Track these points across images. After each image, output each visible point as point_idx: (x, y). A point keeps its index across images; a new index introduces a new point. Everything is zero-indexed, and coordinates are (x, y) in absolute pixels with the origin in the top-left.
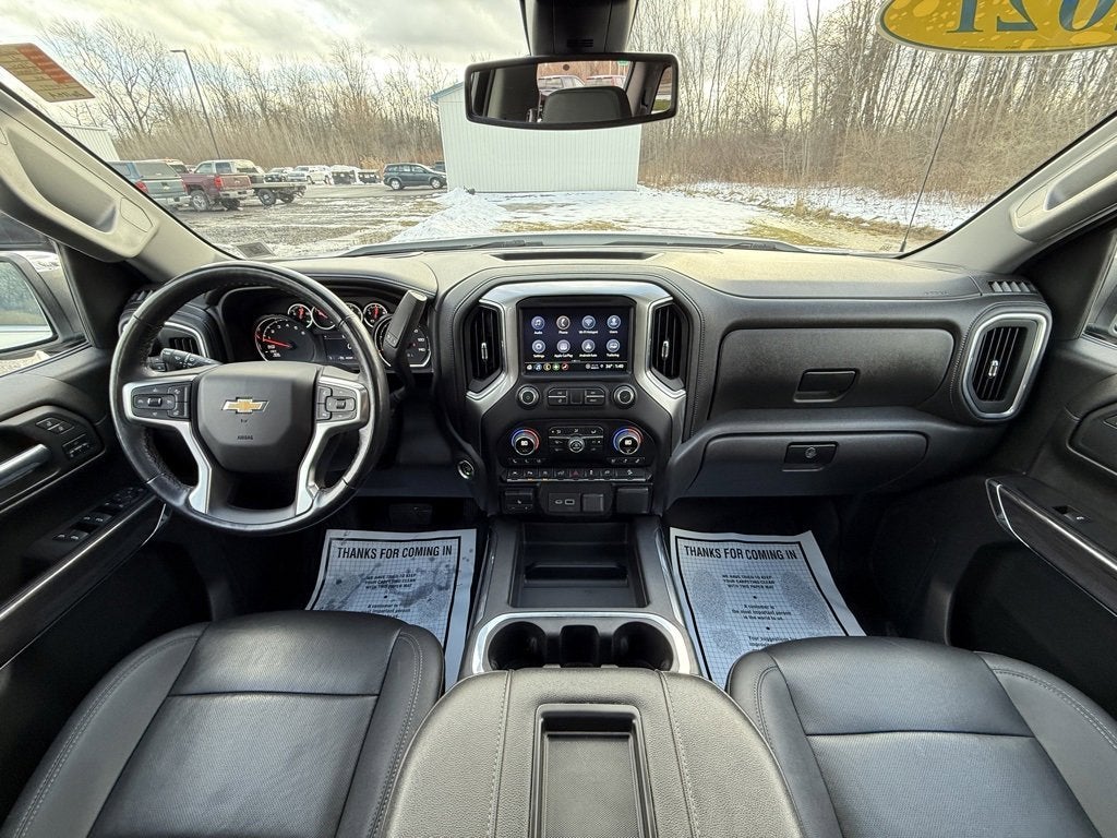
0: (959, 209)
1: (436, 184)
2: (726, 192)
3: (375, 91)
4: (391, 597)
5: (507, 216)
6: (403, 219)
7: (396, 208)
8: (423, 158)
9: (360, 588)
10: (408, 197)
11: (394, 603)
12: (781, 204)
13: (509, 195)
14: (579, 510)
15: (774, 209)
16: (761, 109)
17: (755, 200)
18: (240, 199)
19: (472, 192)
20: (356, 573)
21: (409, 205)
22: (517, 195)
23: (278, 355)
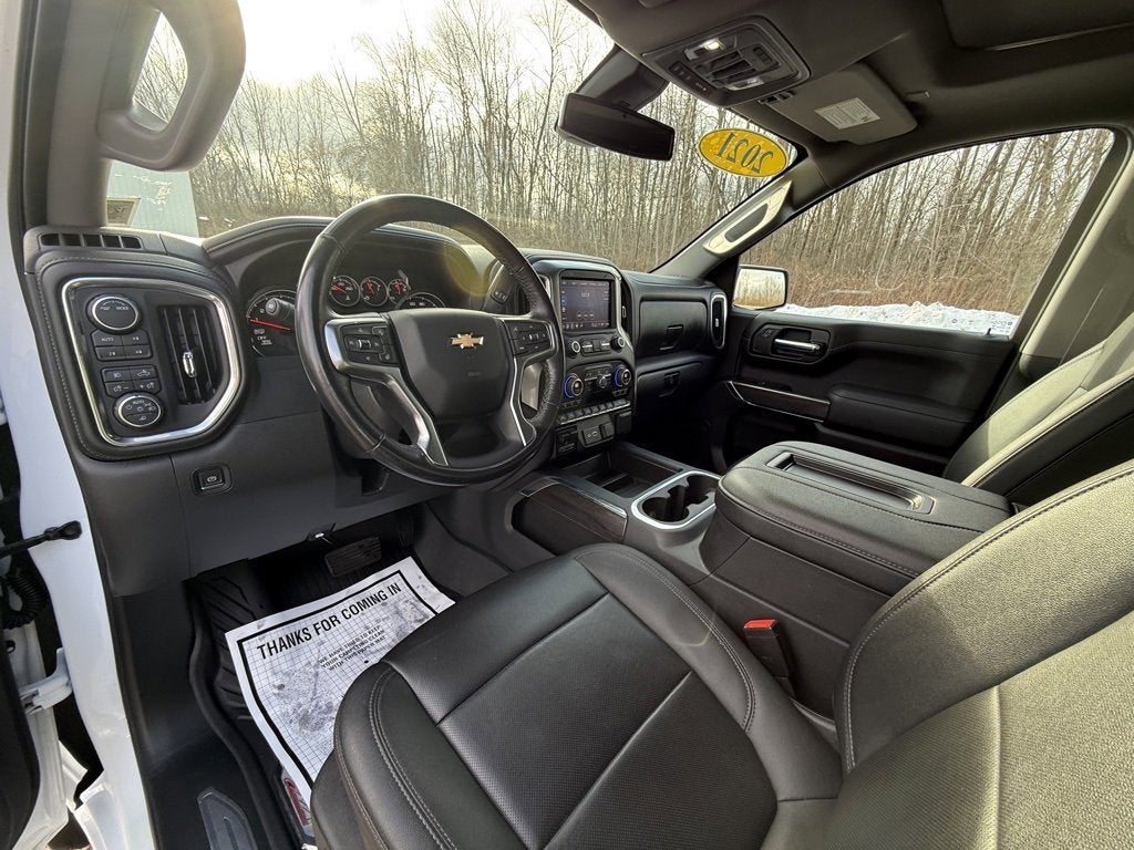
4: (372, 658)
9: (322, 675)
14: (601, 438)
23: (269, 342)
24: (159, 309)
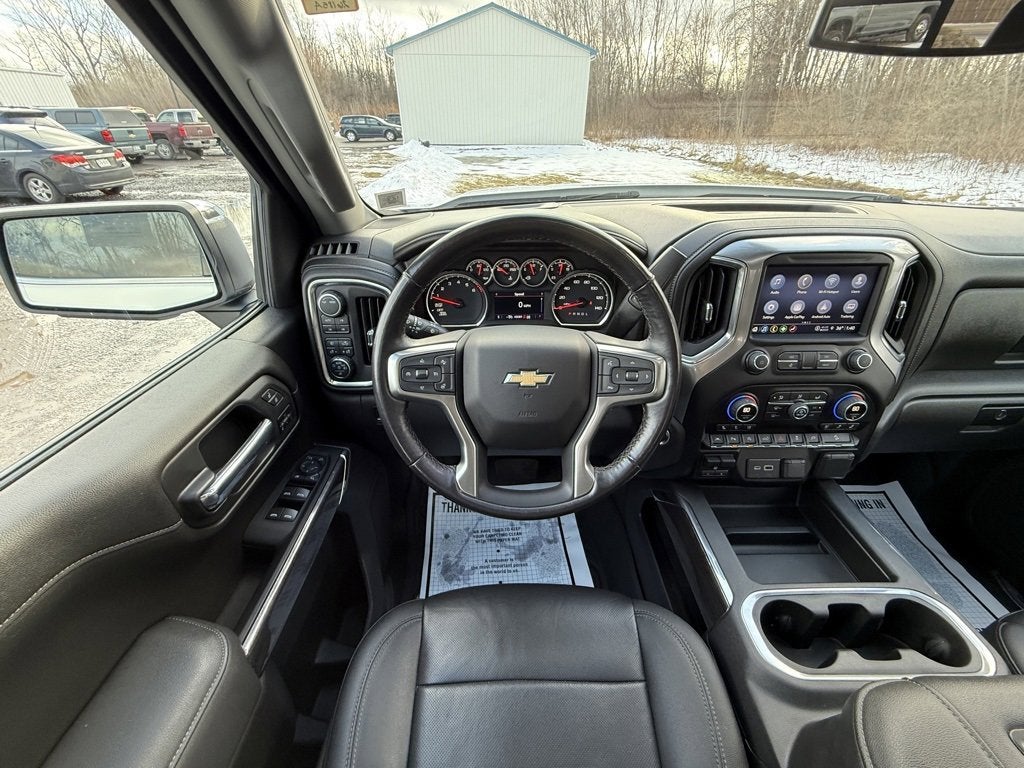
0: (886, 166)
1: (390, 136)
2: (667, 147)
3: (325, 43)
4: (503, 551)
5: (466, 168)
6: (365, 170)
7: (356, 159)
8: (374, 110)
9: (470, 542)
10: (365, 149)
11: (508, 557)
12: (720, 159)
13: (462, 147)
14: (777, 475)
15: (714, 164)
16: (697, 67)
17: (695, 155)
18: (204, 148)
19: (427, 144)
20: (461, 527)
21: (367, 156)
22: (470, 147)
23: (444, 314)
24: (358, 299)
